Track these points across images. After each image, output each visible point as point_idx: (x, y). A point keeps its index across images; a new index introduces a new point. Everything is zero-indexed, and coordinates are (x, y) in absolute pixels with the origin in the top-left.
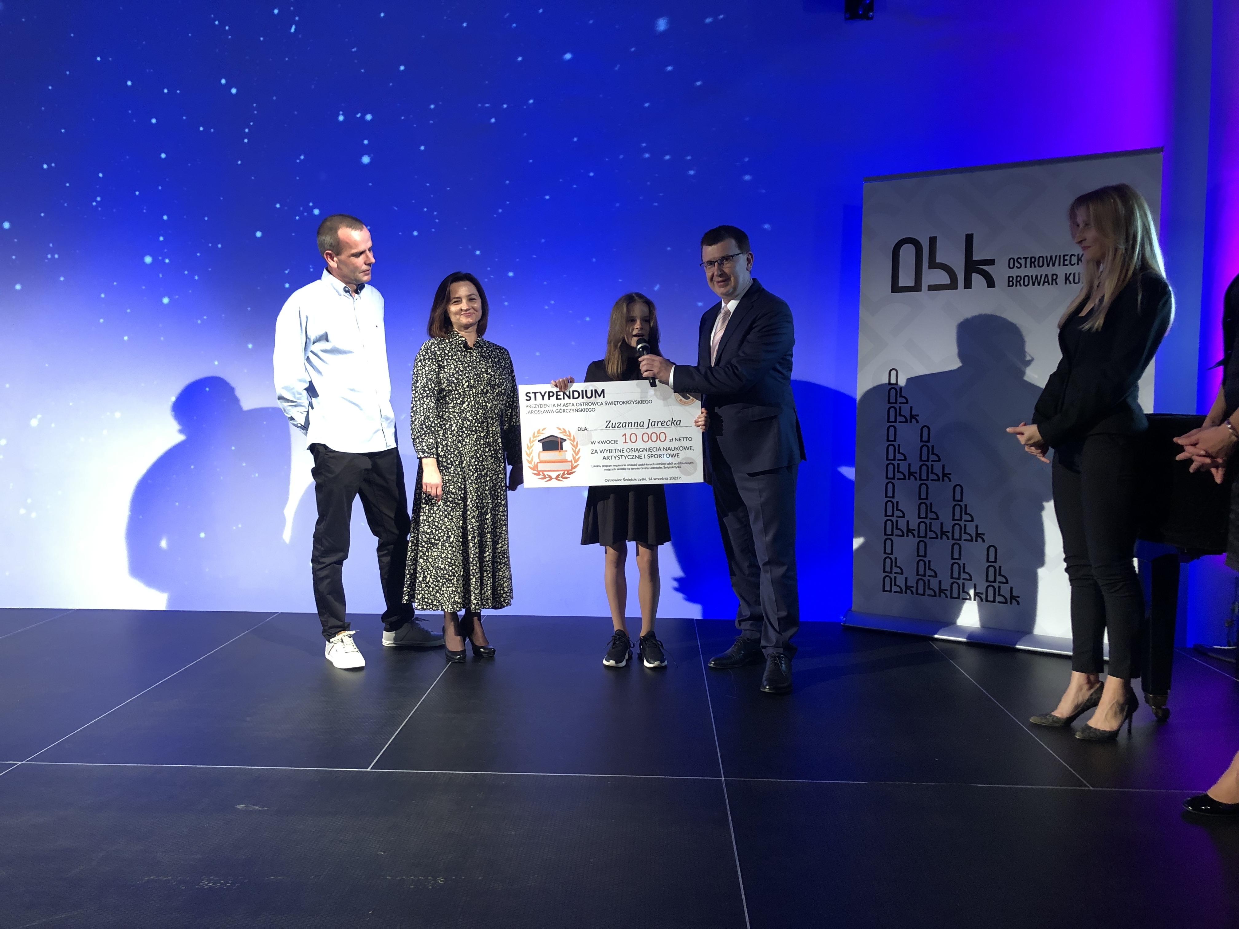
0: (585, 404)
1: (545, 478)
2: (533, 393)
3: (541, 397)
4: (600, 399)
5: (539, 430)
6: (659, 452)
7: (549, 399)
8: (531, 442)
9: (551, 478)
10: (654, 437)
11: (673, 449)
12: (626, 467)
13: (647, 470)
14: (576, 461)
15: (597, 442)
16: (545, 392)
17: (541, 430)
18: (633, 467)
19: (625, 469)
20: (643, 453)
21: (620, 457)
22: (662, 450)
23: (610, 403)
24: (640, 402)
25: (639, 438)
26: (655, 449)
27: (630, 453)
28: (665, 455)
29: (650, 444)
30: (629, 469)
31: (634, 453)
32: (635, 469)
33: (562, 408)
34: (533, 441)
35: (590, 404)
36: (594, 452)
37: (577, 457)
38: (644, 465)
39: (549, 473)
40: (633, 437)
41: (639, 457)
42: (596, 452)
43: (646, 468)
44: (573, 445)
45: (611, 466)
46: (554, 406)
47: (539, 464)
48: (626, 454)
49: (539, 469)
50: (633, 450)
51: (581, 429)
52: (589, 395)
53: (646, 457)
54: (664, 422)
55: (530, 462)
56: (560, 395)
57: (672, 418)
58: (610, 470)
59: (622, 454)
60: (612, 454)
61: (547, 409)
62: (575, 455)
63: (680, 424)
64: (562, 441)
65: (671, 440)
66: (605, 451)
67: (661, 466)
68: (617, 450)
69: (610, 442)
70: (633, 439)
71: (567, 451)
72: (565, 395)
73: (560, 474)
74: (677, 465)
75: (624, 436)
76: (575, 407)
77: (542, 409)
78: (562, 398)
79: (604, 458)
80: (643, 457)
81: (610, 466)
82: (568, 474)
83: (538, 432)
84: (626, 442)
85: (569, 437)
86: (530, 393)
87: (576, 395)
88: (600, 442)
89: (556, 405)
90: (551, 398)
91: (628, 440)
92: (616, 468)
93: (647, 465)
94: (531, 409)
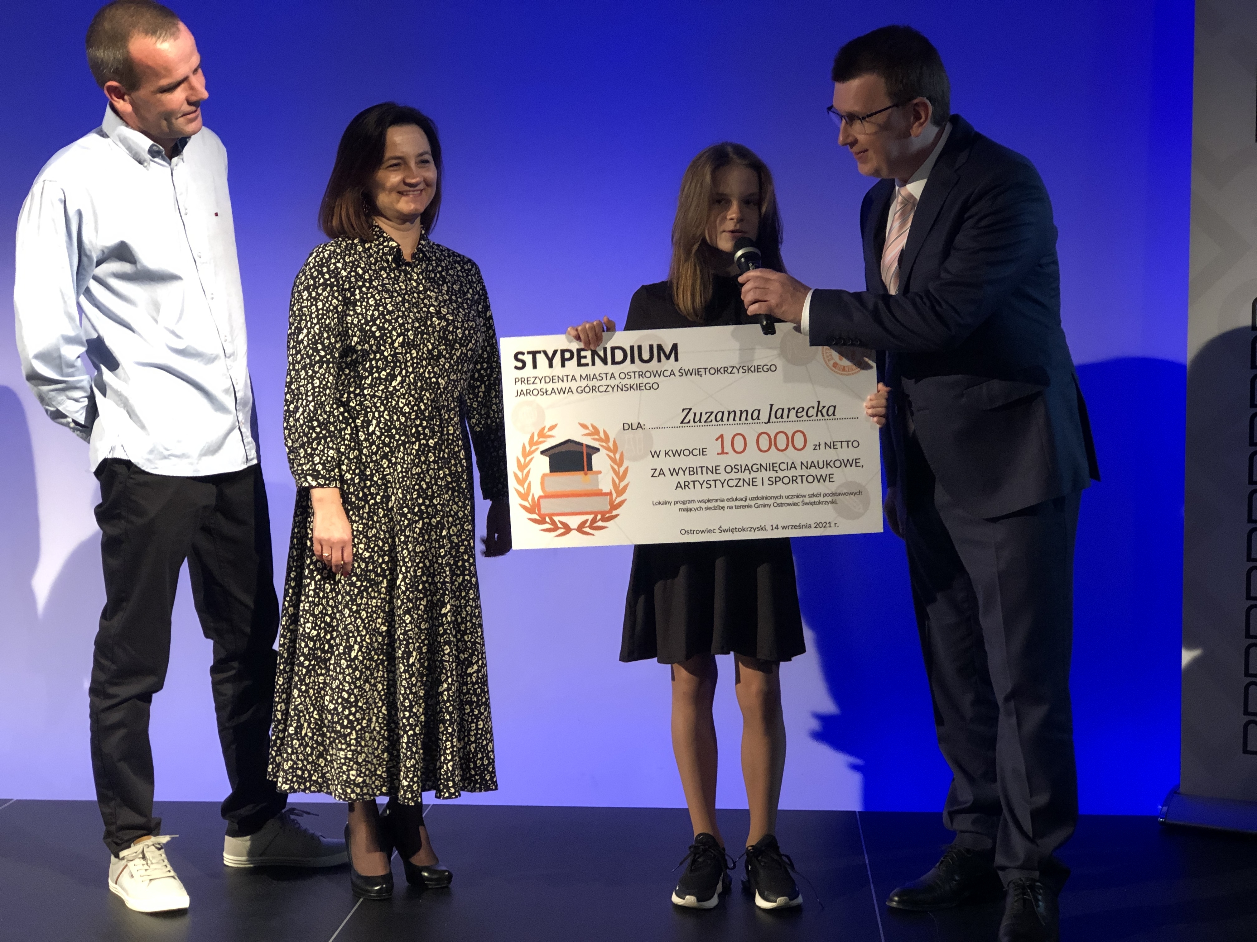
0: (637, 374)
1: (555, 528)
2: (529, 353)
3: (547, 362)
4: (669, 364)
5: (544, 428)
6: (793, 472)
7: (563, 365)
8: (525, 454)
9: (567, 529)
10: (782, 441)
11: (821, 466)
12: (726, 504)
13: (767, 508)
14: (621, 492)
15: (662, 454)
16: (555, 352)
17: (546, 430)
18: (741, 504)
19: (723, 508)
20: (759, 475)
21: (712, 483)
22: (798, 467)
23: (689, 373)
24: (752, 369)
25: (752, 443)
26: (783, 466)
27: (733, 475)
28: (804, 478)
29: (774, 456)
30: (731, 508)
31: (740, 475)
32: (744, 507)
33: (591, 384)
34: (531, 453)
35: (648, 374)
36: (657, 473)
37: (622, 484)
38: (762, 498)
39: (564, 519)
40: (739, 441)
41: (752, 483)
42: (662, 472)
43: (764, 506)
44: (613, 460)
45: (694, 501)
46: (574, 379)
47: (542, 501)
48: (723, 476)
49: (543, 511)
50: (739, 467)
51: (631, 426)
52: (646, 356)
53: (766, 482)
54: (801, 410)
55: (524, 496)
56: (585, 357)
57: (819, 402)
58: (691, 510)
59: (715, 477)
60: (694, 478)
61: (560, 385)
62: (617, 481)
63: (834, 414)
64: (590, 451)
65: (817, 447)
66: (681, 472)
67: (796, 500)
68: (704, 469)
69: (691, 452)
70: (739, 446)
71: (600, 472)
72: (596, 357)
73: (586, 521)
74: (829, 499)
75: (720, 440)
76: (617, 381)
77: (549, 387)
78: (590, 364)
79: (679, 485)
80: (759, 482)
81: (690, 502)
82: (604, 520)
83: (542, 434)
84: (723, 452)
85: (604, 444)
86: (523, 354)
87: (619, 355)
88: (670, 453)
89: (578, 378)
90: (566, 363)
91: (728, 448)
92: (703, 505)
93: (767, 498)
94: (524, 387)
